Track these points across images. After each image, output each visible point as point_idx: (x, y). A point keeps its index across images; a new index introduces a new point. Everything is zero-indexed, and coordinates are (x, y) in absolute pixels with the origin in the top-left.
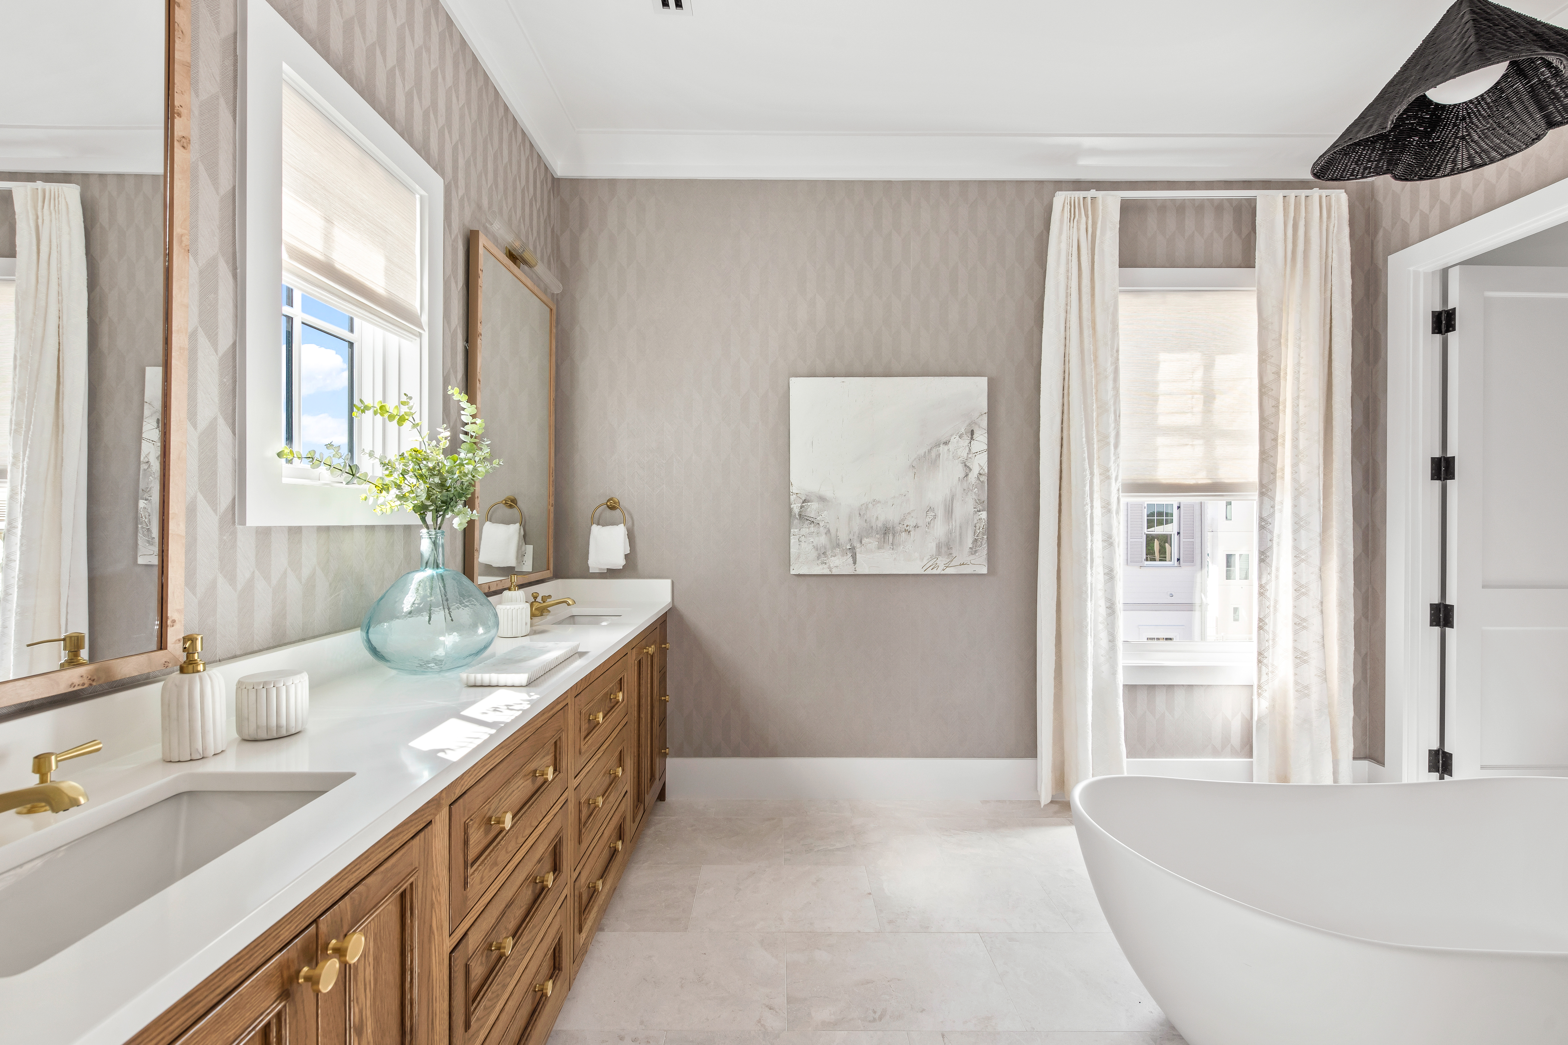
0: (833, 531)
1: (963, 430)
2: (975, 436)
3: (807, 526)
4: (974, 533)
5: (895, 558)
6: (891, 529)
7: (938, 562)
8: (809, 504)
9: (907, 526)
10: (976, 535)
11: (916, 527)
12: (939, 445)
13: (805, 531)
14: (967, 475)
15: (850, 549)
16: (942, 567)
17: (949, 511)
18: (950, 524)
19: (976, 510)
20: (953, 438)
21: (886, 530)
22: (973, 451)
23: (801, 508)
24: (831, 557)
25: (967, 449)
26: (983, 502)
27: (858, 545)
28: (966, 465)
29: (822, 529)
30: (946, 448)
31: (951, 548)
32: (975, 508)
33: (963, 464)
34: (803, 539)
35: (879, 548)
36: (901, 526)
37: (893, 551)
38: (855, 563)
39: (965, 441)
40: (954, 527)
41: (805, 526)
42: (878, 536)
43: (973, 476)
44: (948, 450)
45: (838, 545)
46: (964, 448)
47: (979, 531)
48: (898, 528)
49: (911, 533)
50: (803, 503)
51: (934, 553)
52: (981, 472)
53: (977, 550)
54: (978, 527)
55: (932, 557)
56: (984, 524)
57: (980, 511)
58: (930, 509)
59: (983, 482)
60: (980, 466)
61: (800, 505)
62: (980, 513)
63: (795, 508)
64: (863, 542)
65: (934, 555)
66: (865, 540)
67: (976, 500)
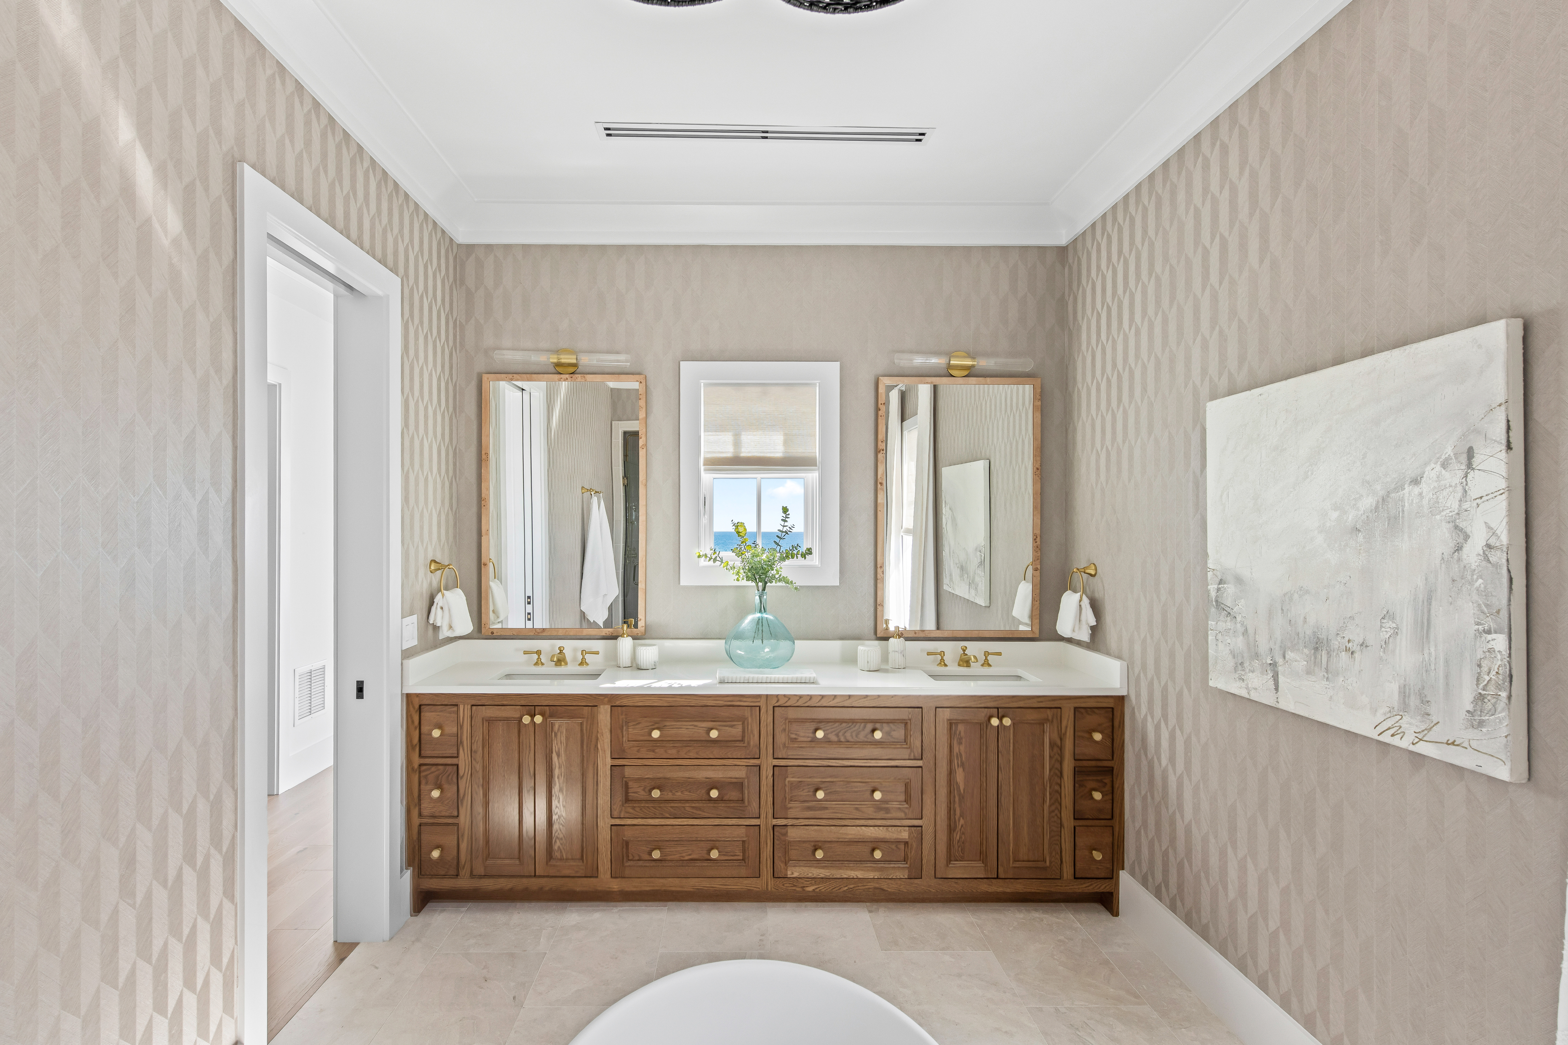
0: (1251, 631)
1: (1449, 451)
2: (1476, 461)
3: (1223, 619)
4: (1478, 680)
5: (1331, 697)
6: (1325, 642)
7: (1404, 723)
8: (1225, 586)
9: (1349, 641)
10: (1481, 686)
11: (1363, 645)
12: (1400, 487)
13: (1222, 626)
14: (1459, 549)
15: (1270, 664)
16: (1409, 737)
17: (1423, 623)
18: (1426, 651)
19: (1481, 628)
20: (1428, 468)
21: (1317, 643)
22: (1474, 493)
23: (1218, 592)
24: (1249, 672)
25: (1459, 489)
26: (1498, 612)
27: (1280, 661)
28: (1456, 527)
29: (1239, 625)
30: (1416, 490)
31: (1428, 702)
32: (1478, 624)
33: (1451, 525)
34: (1219, 637)
35: (1309, 672)
36: (1339, 639)
37: (1328, 683)
38: (1277, 689)
39: (1454, 476)
40: (1433, 659)
41: (1222, 618)
42: (1306, 651)
43: (1472, 552)
44: (1421, 494)
45: (1257, 656)
46: (1451, 489)
47: (1487, 678)
48: (1335, 644)
49: (1356, 655)
50: (1220, 584)
51: (1396, 705)
52: (1492, 541)
53: (1484, 721)
54: (1485, 669)
55: (1391, 711)
56: (1499, 663)
57: (1489, 632)
58: (1388, 616)
59: (1496, 566)
60: (1489, 527)
61: (1216, 586)
62: (1489, 637)
63: (1212, 589)
64: (1287, 657)
65: (1396, 709)
66: (1290, 655)
67: (1479, 605)
